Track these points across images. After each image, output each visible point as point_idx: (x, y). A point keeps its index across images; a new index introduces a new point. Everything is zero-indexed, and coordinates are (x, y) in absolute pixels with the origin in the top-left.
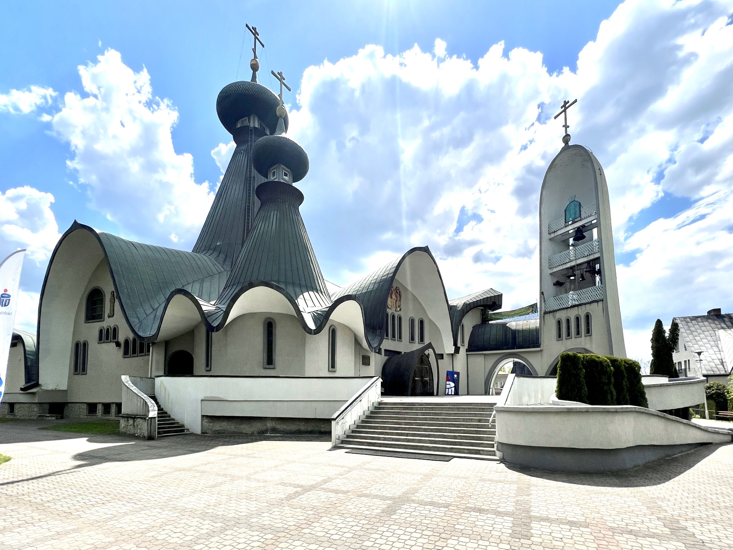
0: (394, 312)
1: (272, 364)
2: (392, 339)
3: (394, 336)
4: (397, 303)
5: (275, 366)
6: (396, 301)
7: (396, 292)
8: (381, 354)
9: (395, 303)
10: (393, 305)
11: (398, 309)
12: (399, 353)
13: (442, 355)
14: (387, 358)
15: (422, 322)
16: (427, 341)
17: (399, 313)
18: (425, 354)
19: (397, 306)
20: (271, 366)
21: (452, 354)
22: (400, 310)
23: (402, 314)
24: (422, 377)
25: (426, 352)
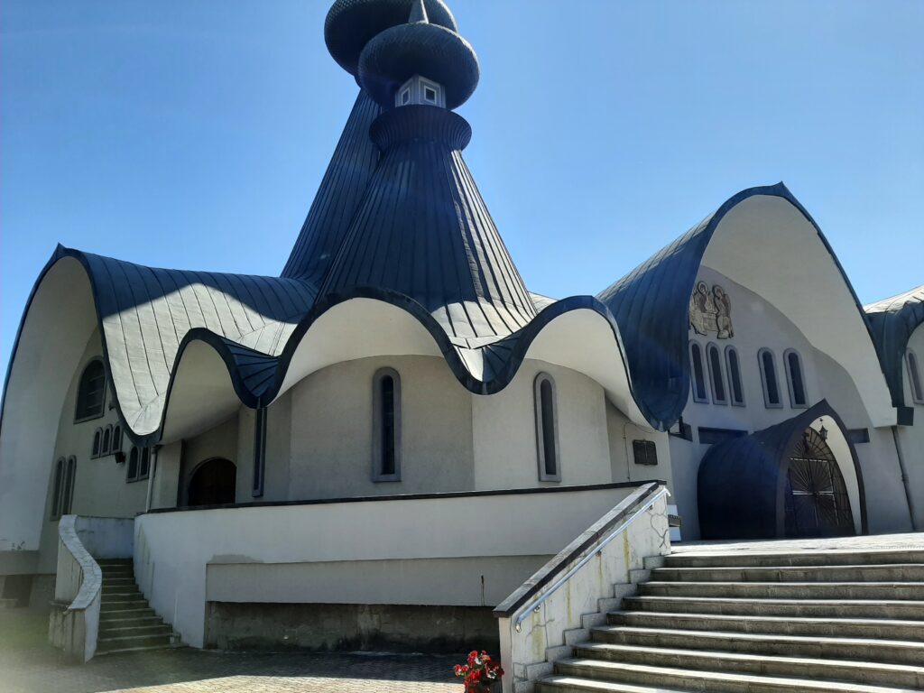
0: (714, 340)
1: (393, 472)
2: (716, 401)
3: (720, 395)
4: (720, 319)
5: (400, 477)
6: (717, 317)
7: (715, 296)
8: (691, 440)
9: (714, 322)
10: (710, 325)
11: (726, 334)
12: (740, 434)
13: (865, 431)
14: (706, 447)
15: (793, 360)
16: (813, 399)
17: (729, 342)
18: (812, 430)
19: (721, 328)
20: (392, 477)
21: (894, 428)
22: (731, 335)
23: (736, 343)
24: (812, 487)
25: (816, 425)
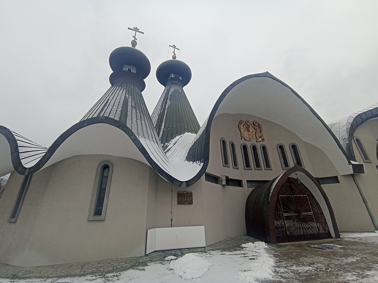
2: (256, 168)
3: (258, 165)
4: (257, 134)
10: (253, 137)
11: (260, 140)
15: (294, 147)
17: (262, 143)
21: (352, 175)
22: (263, 140)
23: (266, 143)
